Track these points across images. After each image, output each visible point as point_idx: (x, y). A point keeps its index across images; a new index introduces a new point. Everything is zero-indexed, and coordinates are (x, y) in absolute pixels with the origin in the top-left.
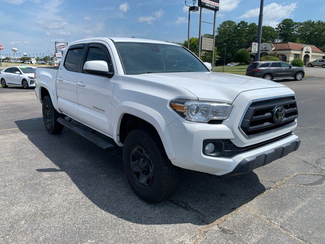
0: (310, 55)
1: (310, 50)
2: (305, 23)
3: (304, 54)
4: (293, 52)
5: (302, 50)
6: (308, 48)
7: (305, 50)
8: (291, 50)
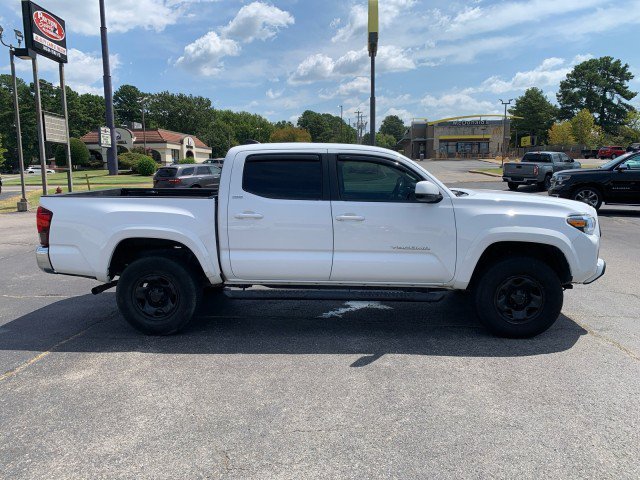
0: (194, 151)
1: (193, 145)
2: (160, 95)
3: (185, 150)
4: (169, 146)
5: (182, 142)
6: (189, 140)
7: (186, 143)
8: (166, 142)
